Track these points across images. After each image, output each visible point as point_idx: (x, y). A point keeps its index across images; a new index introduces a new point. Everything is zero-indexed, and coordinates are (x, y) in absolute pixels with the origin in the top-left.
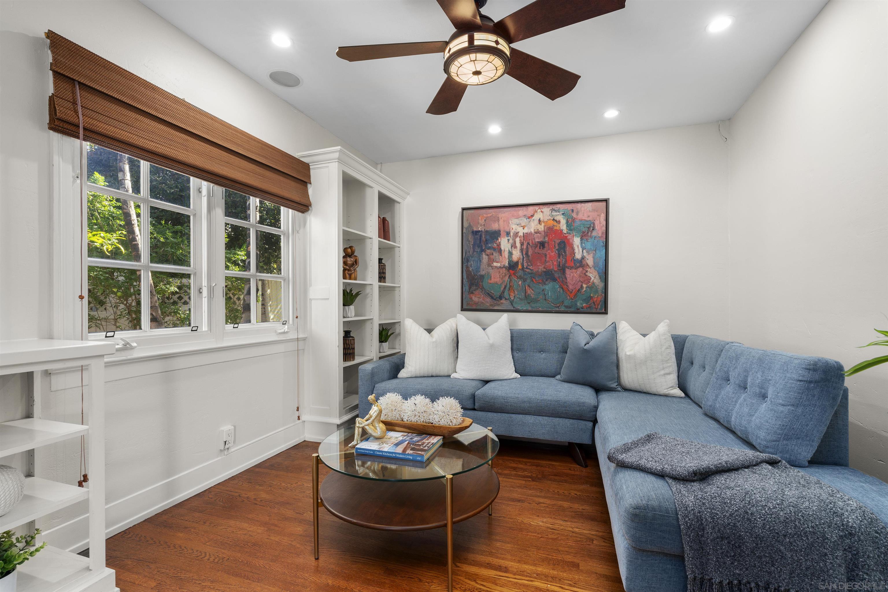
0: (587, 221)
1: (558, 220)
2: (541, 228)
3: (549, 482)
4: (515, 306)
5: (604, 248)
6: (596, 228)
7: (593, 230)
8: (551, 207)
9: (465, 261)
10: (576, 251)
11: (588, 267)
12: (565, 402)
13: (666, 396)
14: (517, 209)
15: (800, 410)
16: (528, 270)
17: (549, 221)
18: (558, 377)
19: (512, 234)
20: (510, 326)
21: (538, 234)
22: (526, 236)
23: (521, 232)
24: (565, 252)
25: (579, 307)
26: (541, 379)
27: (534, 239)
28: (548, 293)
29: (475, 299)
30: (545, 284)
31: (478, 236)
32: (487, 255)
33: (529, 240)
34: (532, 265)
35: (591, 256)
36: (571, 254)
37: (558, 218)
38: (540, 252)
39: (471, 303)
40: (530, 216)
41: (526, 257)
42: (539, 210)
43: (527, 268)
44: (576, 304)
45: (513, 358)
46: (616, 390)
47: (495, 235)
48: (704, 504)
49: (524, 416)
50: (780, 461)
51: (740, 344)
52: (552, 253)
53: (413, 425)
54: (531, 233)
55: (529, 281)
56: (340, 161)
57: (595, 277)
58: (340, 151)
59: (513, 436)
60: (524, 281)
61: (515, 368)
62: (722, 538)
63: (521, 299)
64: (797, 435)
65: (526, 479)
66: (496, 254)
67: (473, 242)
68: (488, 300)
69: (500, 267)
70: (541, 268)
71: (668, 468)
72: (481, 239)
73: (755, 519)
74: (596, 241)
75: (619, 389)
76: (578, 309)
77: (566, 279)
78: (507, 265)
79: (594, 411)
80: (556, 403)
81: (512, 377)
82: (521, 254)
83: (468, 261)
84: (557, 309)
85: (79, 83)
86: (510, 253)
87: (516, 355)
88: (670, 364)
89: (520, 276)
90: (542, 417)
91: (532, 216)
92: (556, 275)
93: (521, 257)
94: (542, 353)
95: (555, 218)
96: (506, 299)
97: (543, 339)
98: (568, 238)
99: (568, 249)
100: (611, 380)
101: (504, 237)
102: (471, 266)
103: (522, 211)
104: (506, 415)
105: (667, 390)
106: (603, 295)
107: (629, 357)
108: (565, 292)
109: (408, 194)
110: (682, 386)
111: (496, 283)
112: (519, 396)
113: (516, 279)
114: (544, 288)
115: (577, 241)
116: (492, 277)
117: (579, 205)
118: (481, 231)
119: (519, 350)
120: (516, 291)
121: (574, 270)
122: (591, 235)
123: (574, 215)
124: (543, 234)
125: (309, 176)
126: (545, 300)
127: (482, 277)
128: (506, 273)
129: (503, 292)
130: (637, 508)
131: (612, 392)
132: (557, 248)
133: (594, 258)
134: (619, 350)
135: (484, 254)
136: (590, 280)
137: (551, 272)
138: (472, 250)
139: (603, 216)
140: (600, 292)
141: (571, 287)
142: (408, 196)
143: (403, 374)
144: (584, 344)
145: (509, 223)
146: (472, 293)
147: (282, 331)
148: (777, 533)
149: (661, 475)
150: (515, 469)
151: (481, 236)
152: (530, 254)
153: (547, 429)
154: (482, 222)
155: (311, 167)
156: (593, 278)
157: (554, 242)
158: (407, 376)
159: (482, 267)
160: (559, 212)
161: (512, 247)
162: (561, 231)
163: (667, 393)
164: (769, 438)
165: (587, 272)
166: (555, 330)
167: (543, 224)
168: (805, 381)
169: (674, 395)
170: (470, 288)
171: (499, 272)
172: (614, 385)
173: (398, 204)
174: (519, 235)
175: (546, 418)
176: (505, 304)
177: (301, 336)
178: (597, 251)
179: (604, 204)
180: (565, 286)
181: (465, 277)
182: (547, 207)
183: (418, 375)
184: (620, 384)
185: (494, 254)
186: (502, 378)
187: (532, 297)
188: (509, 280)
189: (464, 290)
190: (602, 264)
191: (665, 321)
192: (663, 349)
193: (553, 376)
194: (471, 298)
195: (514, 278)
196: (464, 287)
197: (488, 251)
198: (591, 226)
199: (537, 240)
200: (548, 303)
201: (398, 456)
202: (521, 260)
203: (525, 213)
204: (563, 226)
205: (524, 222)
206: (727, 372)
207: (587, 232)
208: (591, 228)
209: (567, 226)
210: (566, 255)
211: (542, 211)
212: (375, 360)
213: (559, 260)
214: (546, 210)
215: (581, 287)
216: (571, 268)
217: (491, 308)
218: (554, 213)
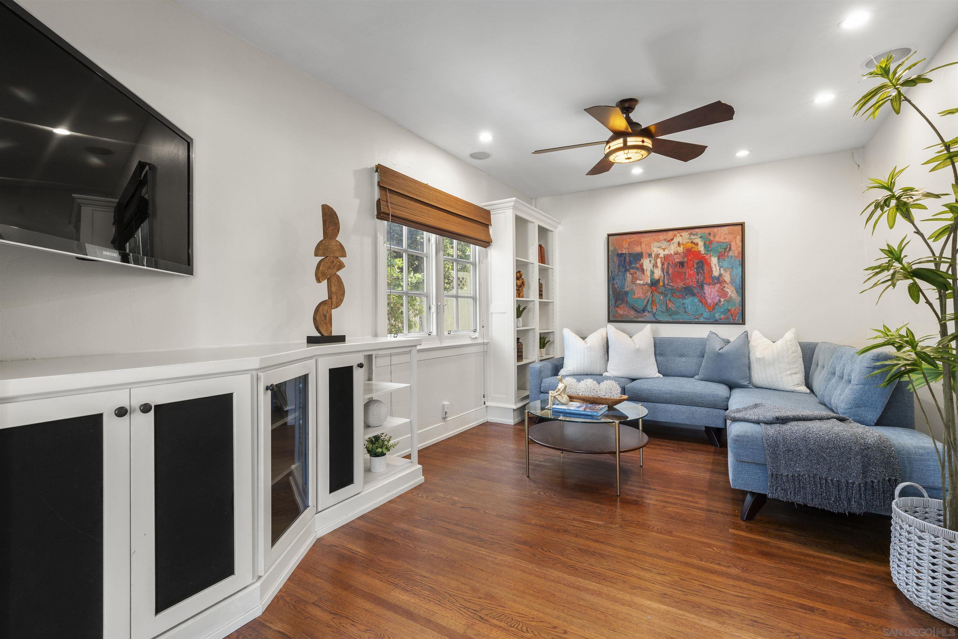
0: (723, 243)
1: (696, 243)
2: (680, 250)
3: (688, 453)
4: (657, 317)
5: (740, 266)
6: (733, 248)
7: (729, 250)
8: (690, 231)
9: (611, 279)
10: (714, 269)
11: (725, 283)
12: (701, 394)
13: (793, 392)
14: (658, 234)
15: (867, 387)
16: (669, 287)
17: (688, 244)
18: (697, 377)
19: (653, 256)
20: (653, 335)
21: (678, 255)
22: (666, 257)
23: (662, 253)
24: (703, 270)
25: (717, 319)
26: (681, 378)
27: (674, 259)
28: (688, 306)
29: (620, 312)
30: (685, 298)
31: (622, 258)
32: (631, 274)
33: (670, 260)
34: (672, 282)
35: (728, 274)
36: (709, 272)
37: (696, 241)
38: (680, 271)
39: (616, 315)
40: (670, 240)
41: (667, 275)
42: (678, 235)
43: (667, 285)
44: (714, 316)
45: (656, 361)
46: (748, 387)
47: (639, 256)
48: (779, 433)
49: (666, 404)
50: (848, 419)
51: (852, 347)
52: (691, 271)
53: (586, 398)
54: (671, 255)
55: (669, 296)
56: (514, 208)
57: (732, 292)
58: (515, 201)
59: (657, 420)
60: (665, 296)
61: (658, 369)
62: (789, 450)
63: (662, 312)
64: (865, 404)
65: (669, 451)
66: (639, 273)
67: (618, 263)
68: (633, 312)
69: (643, 284)
70: (681, 285)
71: (761, 418)
72: (625, 260)
73: (810, 440)
74: (732, 260)
75: (751, 386)
76: (717, 321)
77: (705, 294)
78: (649, 282)
79: (726, 402)
80: (694, 395)
81: (656, 376)
82: (662, 273)
83: (613, 279)
84: (697, 320)
85: (389, 189)
86: (652, 273)
87: (658, 358)
88: (797, 365)
89: (662, 292)
90: (681, 406)
91: (672, 240)
92: (696, 291)
93: (662, 275)
94: (682, 357)
95: (693, 241)
96: (649, 312)
97: (683, 345)
98: (706, 258)
99: (706, 267)
100: (743, 379)
101: (646, 259)
102: (617, 284)
103: (662, 236)
104: (652, 404)
105: (793, 387)
106: (741, 308)
107: (759, 360)
108: (704, 306)
109: (560, 224)
110: (808, 385)
111: (640, 298)
112: (662, 389)
113: (658, 295)
114: (684, 302)
115: (714, 261)
116: (636, 293)
117: (716, 229)
118: (626, 254)
119: (661, 355)
120: (658, 305)
121: (712, 286)
122: (727, 256)
123: (711, 238)
124: (683, 255)
125: (490, 220)
126: (685, 312)
127: (627, 293)
128: (649, 290)
129: (646, 306)
130: (738, 436)
131: (744, 389)
132: (695, 266)
133: (730, 275)
134: (750, 354)
135: (628, 273)
136: (728, 294)
137: (691, 288)
138: (617, 270)
139: (739, 238)
140: (737, 305)
141: (709, 301)
142: (560, 225)
143: (562, 372)
144: (719, 349)
145: (651, 246)
146: (618, 307)
147: (474, 337)
148: (822, 447)
149: (758, 422)
150: (659, 445)
151: (625, 258)
152: (670, 272)
153: (686, 415)
154: (626, 245)
155: (491, 213)
156: (730, 293)
157: (693, 261)
158: (566, 374)
159: (626, 284)
160: (697, 236)
161: (653, 267)
162: (699, 252)
163: (793, 389)
164: (846, 407)
165: (724, 287)
166: (694, 338)
167: (682, 247)
168: (871, 367)
169: (800, 391)
170: (616, 302)
171: (642, 289)
172: (746, 383)
173: (551, 232)
174: (660, 257)
175: (686, 406)
176: (648, 316)
177: (485, 341)
178: (734, 269)
179: (740, 227)
180: (704, 300)
181: (611, 293)
182: (686, 232)
183: (576, 374)
184: (750, 382)
185: (637, 273)
186: (647, 377)
187: (673, 310)
188: (651, 295)
189: (610, 304)
190: (738, 281)
191: (792, 329)
192: (789, 353)
193: (692, 377)
194: (617, 311)
195: (656, 294)
196: (610, 302)
197: (632, 270)
198: (727, 247)
199: (677, 260)
200: (688, 315)
201: (581, 412)
202: (663, 278)
203: (665, 237)
204: (701, 248)
205: (664, 244)
206: (835, 368)
207: (723, 252)
208: (728, 249)
209: (705, 248)
210: (704, 273)
211: (681, 235)
212: (537, 361)
213: (698, 277)
214: (685, 234)
215: (719, 301)
216: (709, 284)
217: (635, 319)
218: (692, 237)
